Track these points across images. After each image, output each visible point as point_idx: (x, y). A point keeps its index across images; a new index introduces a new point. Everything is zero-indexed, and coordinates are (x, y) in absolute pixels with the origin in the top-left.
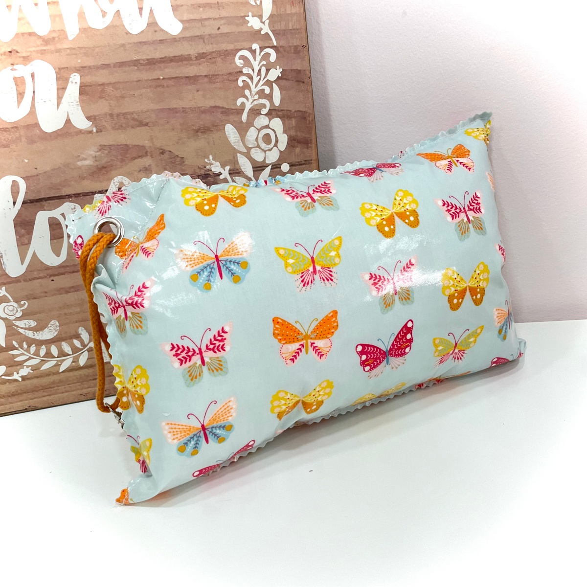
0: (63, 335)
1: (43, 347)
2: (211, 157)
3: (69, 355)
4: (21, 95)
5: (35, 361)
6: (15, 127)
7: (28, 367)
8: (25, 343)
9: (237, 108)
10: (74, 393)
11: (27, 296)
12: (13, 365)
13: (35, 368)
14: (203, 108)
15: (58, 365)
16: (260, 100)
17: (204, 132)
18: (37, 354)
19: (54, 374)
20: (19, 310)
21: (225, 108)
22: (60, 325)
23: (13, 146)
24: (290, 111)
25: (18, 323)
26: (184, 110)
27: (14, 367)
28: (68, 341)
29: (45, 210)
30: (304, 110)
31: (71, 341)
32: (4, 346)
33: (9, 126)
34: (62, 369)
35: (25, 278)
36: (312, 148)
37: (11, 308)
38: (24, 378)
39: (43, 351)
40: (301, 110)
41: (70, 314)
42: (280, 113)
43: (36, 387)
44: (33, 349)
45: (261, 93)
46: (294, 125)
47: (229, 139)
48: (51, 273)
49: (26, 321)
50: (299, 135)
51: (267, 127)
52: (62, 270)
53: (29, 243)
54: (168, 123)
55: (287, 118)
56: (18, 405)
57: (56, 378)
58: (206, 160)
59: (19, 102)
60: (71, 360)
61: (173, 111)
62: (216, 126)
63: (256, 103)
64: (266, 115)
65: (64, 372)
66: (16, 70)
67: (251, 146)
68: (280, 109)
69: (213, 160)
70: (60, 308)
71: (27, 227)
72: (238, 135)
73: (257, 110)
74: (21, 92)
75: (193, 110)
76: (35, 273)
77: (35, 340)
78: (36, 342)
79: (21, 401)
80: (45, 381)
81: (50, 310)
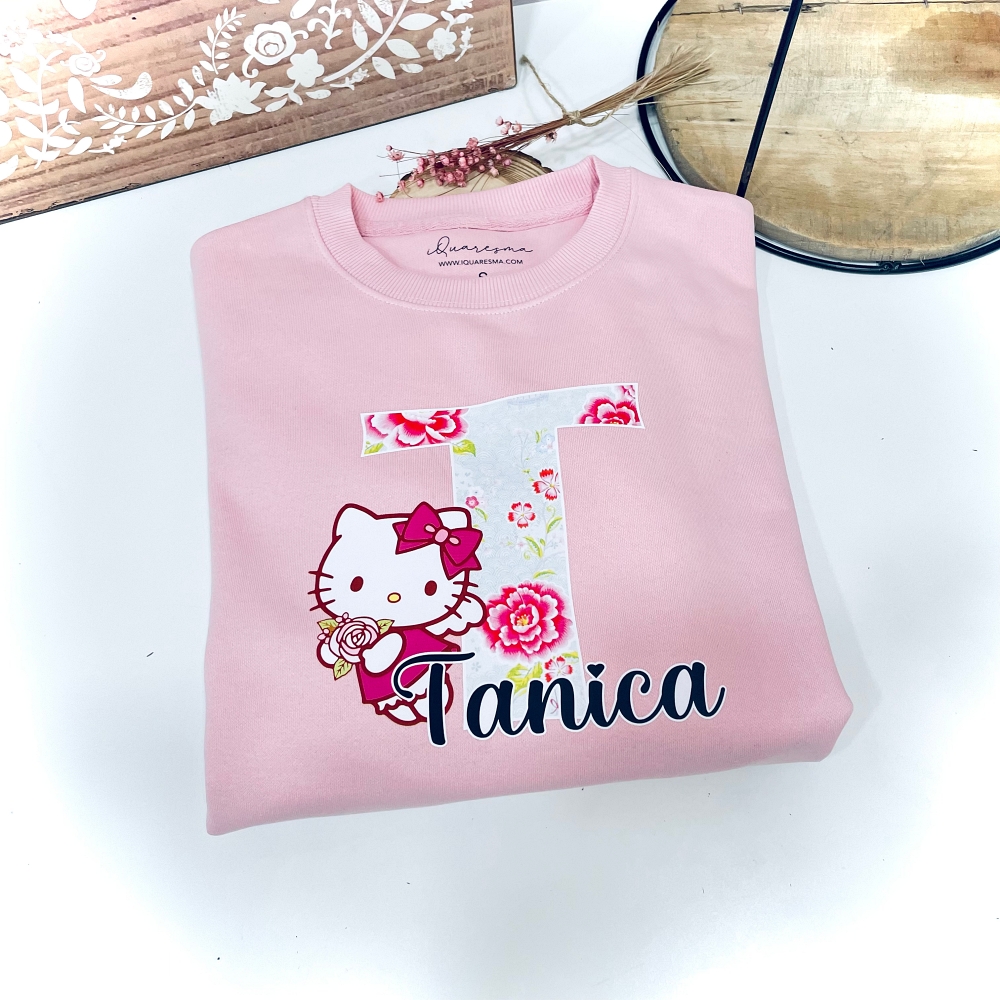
0: (159, 92)
1: (136, 109)
3: (171, 116)
5: (128, 128)
7: (119, 135)
8: (110, 106)
10: (184, 163)
11: (102, 43)
12: (101, 135)
13: (129, 137)
15: (157, 131)
18: (128, 118)
19: (155, 142)
20: (95, 62)
22: (153, 79)
25: (93, 80)
27: (103, 137)
28: (167, 98)
31: (170, 98)
32: (84, 112)
34: (164, 134)
35: (95, 19)
37: (84, 61)
38: (117, 150)
39: (136, 113)
41: (164, 62)
43: (134, 160)
44: (122, 112)
48: (131, 9)
49: (107, 77)
52: (145, 3)
56: (115, 184)
57: (159, 146)
60: (174, 122)
65: (167, 138)
70: (150, 56)
76: (109, 10)
77: (123, 100)
78: (125, 104)
79: (119, 178)
80: (145, 151)
81: (137, 60)
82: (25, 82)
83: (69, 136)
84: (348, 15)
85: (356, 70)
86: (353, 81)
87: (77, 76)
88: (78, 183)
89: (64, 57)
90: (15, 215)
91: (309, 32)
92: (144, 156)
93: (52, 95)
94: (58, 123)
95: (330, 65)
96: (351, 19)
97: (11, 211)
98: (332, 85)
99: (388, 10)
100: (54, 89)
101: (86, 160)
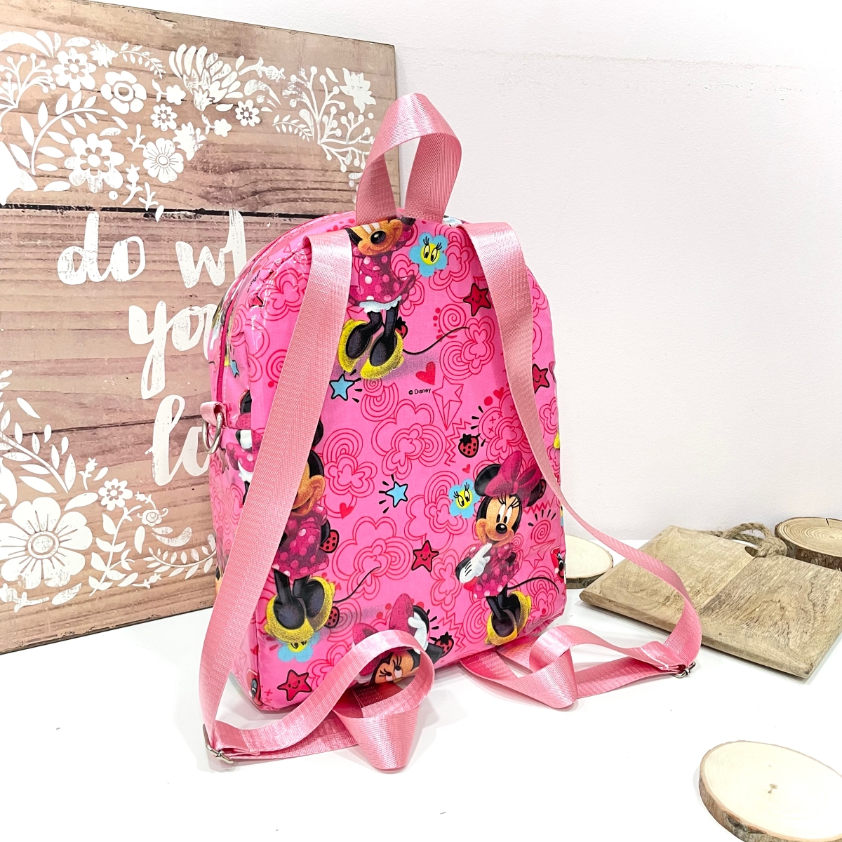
0: (194, 542)
1: (175, 554)
3: (196, 562)
4: (193, 330)
5: (165, 568)
6: (185, 355)
7: (158, 574)
8: (159, 550)
10: (195, 600)
11: (169, 504)
12: (145, 572)
13: (164, 575)
15: (185, 572)
18: (168, 561)
19: (180, 581)
20: (160, 517)
22: (193, 533)
23: (180, 371)
25: (156, 530)
27: (146, 575)
28: (197, 547)
29: (196, 426)
31: (200, 547)
32: (140, 552)
33: (179, 354)
34: (188, 576)
35: (170, 487)
37: (154, 514)
38: (152, 586)
39: (173, 559)
41: (203, 521)
43: (162, 594)
44: (166, 555)
48: (193, 483)
49: (164, 528)
52: (203, 480)
53: (179, 454)
56: (142, 616)
57: (181, 585)
59: (191, 336)
60: (197, 566)
65: (189, 578)
66: (193, 310)
70: (195, 516)
71: (180, 441)
74: (194, 327)
76: (179, 482)
77: (169, 546)
78: (169, 549)
79: (146, 609)
80: (172, 588)
81: (186, 518)
82: (109, 526)
83: (123, 571)
87: (144, 526)
88: (116, 611)
89: (141, 511)
90: (59, 636)
92: (169, 592)
93: (123, 538)
94: (120, 560)
97: (58, 632)
100: (126, 534)
101: (129, 592)
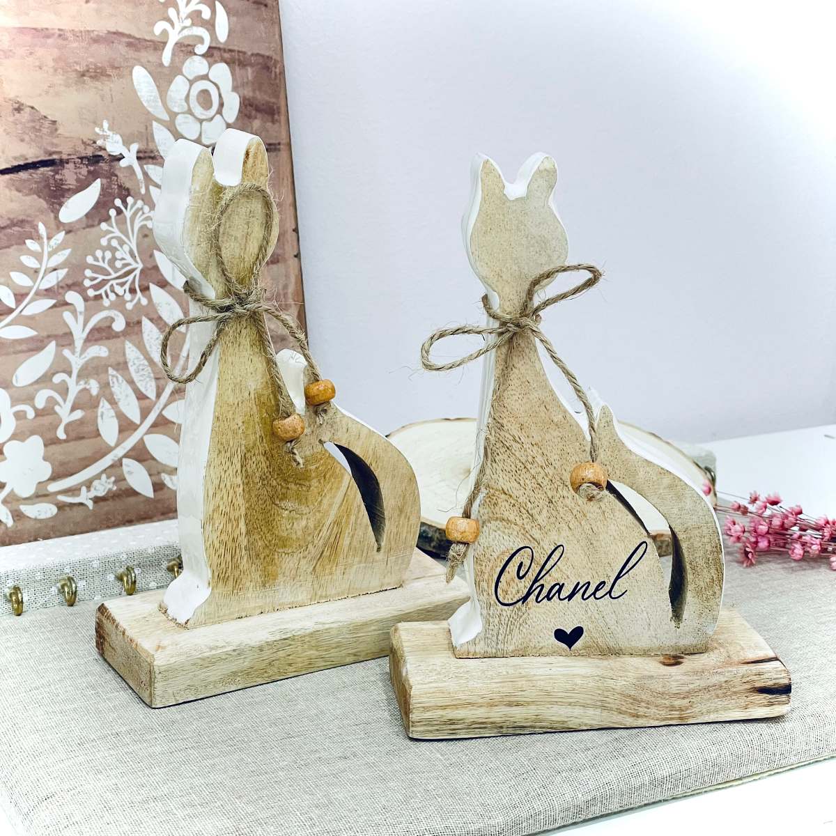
2: (106, 125)
9: (153, 38)
14: (96, 33)
16: (195, 28)
17: (94, 77)
21: (134, 38)
24: (244, 53)
26: (61, 35)
30: (267, 54)
36: (280, 122)
40: (262, 52)
42: (227, 55)
45: (196, 17)
46: (250, 78)
47: (139, 94)
50: (259, 97)
51: (205, 77)
54: (31, 53)
55: (239, 65)
58: (97, 130)
61: (42, 34)
62: (117, 68)
63: (186, 32)
64: (203, 56)
67: (176, 110)
68: (227, 48)
69: (109, 129)
72: (156, 88)
73: (189, 45)
75: (77, 35)
84: (94, 391)
85: (98, 477)
86: (93, 494)
91: (36, 409)
95: (62, 464)
96: (97, 396)
98: (62, 498)
99: (150, 390)
